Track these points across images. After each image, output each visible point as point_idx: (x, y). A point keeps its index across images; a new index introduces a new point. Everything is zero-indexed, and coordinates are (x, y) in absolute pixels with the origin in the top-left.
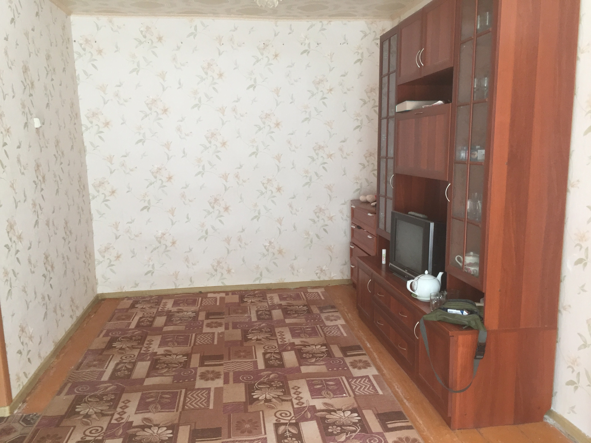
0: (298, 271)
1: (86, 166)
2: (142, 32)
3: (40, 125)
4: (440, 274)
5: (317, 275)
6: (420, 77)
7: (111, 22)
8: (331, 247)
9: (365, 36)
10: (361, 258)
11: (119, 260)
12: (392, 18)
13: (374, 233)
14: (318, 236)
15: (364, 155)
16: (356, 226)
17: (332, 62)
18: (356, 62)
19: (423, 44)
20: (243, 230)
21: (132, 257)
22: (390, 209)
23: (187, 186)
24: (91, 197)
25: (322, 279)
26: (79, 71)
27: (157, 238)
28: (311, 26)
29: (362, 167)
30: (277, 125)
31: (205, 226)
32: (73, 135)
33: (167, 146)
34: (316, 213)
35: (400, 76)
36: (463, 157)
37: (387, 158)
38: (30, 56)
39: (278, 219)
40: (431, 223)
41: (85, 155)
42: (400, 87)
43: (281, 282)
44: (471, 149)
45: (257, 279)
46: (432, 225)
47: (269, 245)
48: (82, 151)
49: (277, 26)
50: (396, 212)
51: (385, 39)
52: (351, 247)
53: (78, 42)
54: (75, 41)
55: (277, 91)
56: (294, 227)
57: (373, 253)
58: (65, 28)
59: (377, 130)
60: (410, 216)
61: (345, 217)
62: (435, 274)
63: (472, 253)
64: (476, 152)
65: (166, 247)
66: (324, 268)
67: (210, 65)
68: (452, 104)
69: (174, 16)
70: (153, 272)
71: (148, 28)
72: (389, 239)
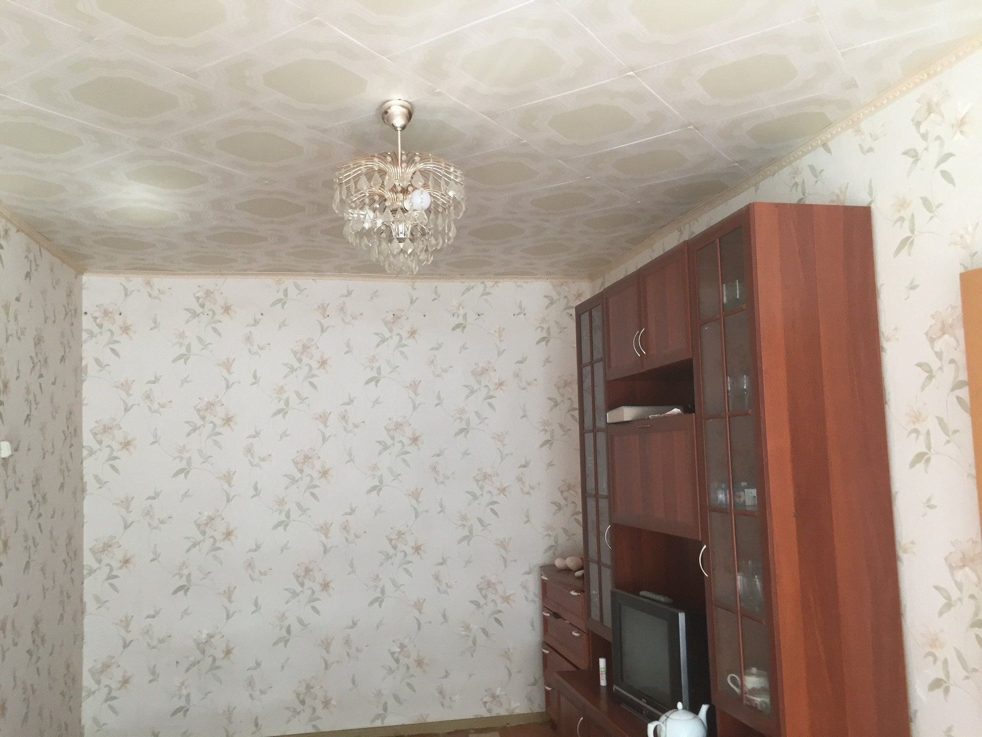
0: (450, 698)
1: (83, 516)
2: (198, 298)
3: (10, 453)
4: (704, 708)
5: (485, 707)
6: (642, 371)
7: (148, 283)
8: (509, 651)
9: (552, 303)
10: (563, 674)
11: (125, 688)
12: (592, 278)
13: (583, 628)
14: (484, 631)
15: (559, 489)
16: (552, 613)
17: (501, 341)
18: (538, 343)
19: (642, 322)
20: (354, 624)
21: (150, 681)
22: (608, 586)
23: (258, 547)
24: (85, 572)
25: (494, 714)
26: (88, 360)
27: (198, 644)
28: (468, 289)
29: (557, 508)
30: (415, 440)
31: (286, 618)
32: (66, 464)
33: (228, 478)
34: (481, 590)
35: (610, 367)
36: (721, 501)
37: (597, 496)
38: (7, 341)
39: (415, 603)
40: (679, 614)
41: (84, 499)
42: (610, 385)
43: (422, 721)
44: (734, 487)
45: (378, 717)
46: (682, 617)
47: (399, 650)
48: (79, 491)
49: (414, 289)
50: (618, 591)
51: (583, 311)
52: (543, 652)
53: (91, 314)
54: (86, 313)
55: (414, 386)
56: (444, 616)
57: (583, 664)
58: (72, 294)
59: (579, 447)
60: (642, 599)
61: (531, 596)
62: (695, 710)
63: (754, 670)
64: (742, 493)
65: (214, 660)
66: (498, 691)
67: (305, 348)
68: (695, 415)
69: (252, 274)
70: (188, 710)
71: (208, 293)
72: (609, 638)
